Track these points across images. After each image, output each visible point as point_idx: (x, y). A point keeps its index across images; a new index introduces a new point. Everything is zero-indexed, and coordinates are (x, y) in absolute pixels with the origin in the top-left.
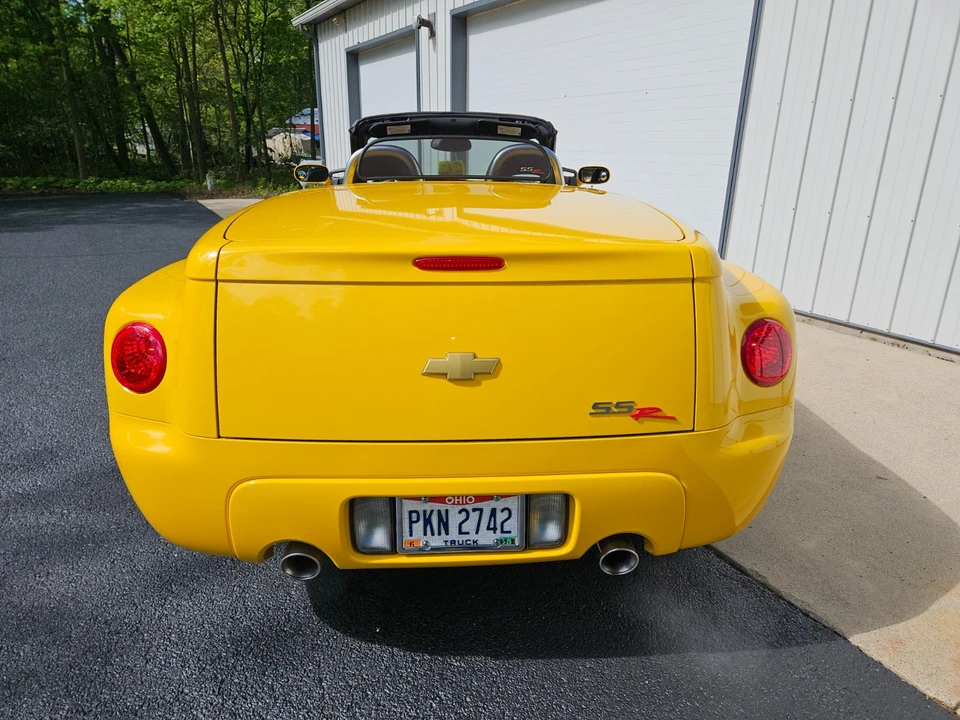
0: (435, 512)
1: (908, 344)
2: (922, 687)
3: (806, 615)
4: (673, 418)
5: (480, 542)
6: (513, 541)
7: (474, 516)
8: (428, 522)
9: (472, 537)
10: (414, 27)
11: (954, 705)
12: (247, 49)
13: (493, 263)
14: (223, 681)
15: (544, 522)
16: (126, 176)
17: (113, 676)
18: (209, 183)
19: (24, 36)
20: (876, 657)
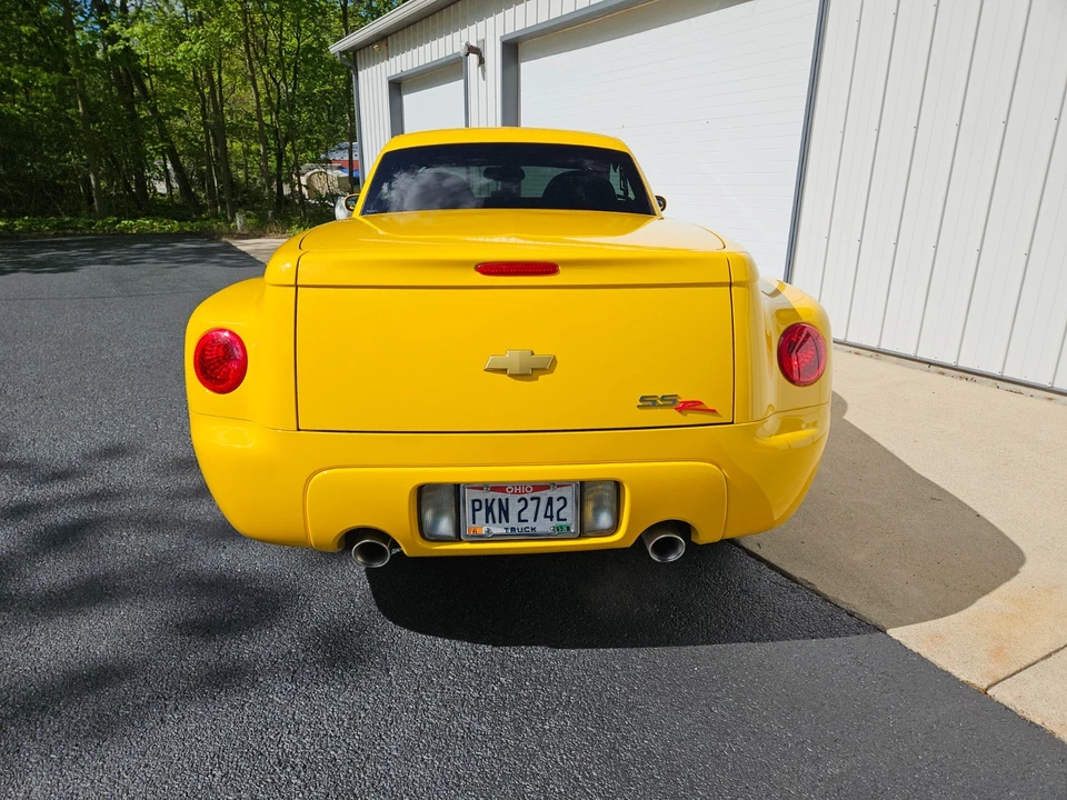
0: (496, 500)
1: (976, 377)
2: (956, 672)
3: (851, 615)
4: (714, 411)
5: (538, 530)
6: (568, 528)
7: (532, 505)
8: (489, 510)
9: (531, 524)
10: (462, 54)
11: (985, 686)
12: (279, 78)
13: (548, 268)
14: (295, 672)
15: (598, 509)
16: (148, 215)
17: (190, 669)
18: (239, 221)
19: (36, 64)
20: (915, 650)
